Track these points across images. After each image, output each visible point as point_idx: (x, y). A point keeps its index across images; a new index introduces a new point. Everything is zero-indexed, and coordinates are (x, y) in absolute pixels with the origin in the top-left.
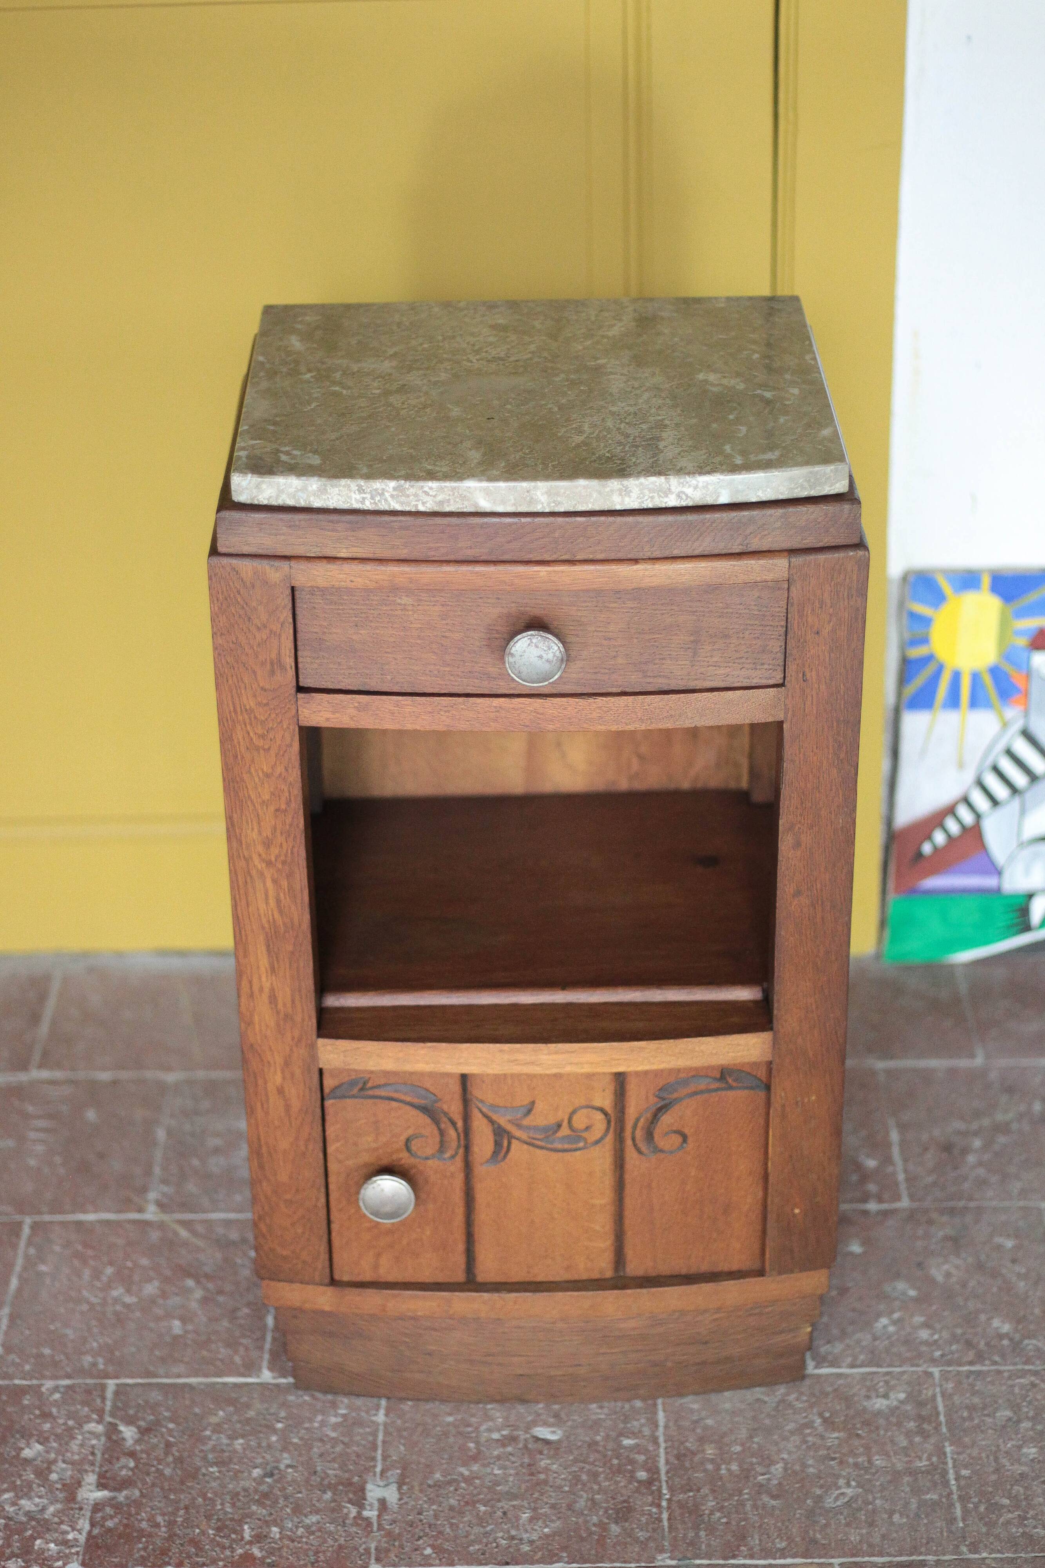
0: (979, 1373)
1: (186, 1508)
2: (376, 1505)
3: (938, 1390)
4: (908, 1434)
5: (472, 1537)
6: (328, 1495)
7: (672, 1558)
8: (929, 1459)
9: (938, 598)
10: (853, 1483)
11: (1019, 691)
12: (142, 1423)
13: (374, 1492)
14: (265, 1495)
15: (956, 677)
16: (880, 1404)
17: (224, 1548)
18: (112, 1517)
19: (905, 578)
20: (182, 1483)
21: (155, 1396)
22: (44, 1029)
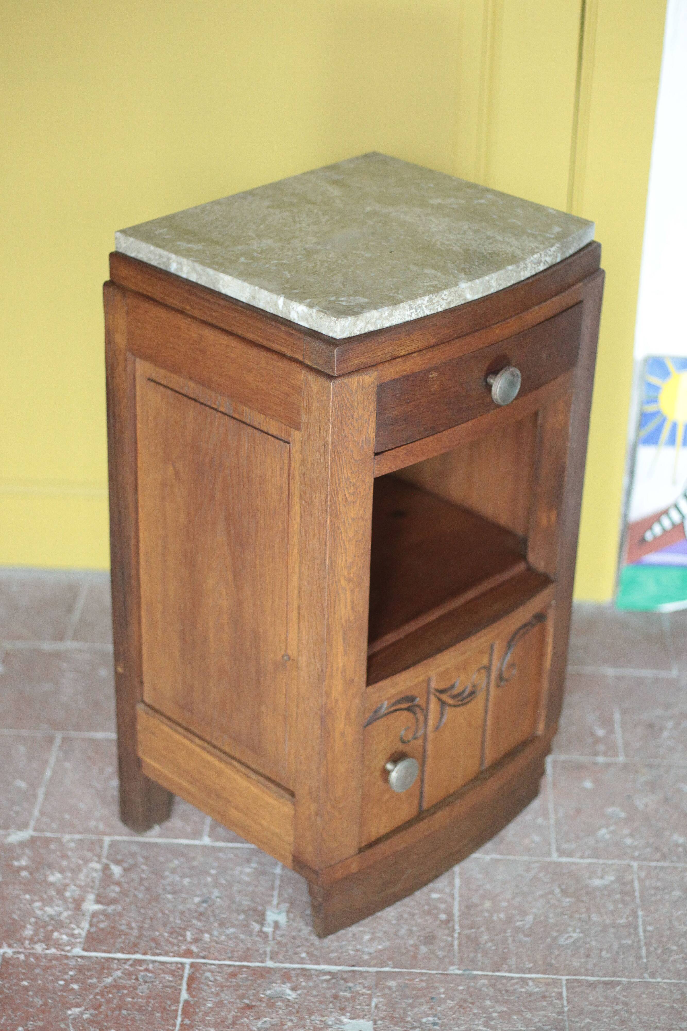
0: (662, 868)
1: (151, 919)
2: (272, 924)
3: (636, 877)
4: (615, 902)
5: (332, 948)
6: (242, 917)
7: (459, 969)
8: (627, 918)
9: (665, 374)
10: (578, 930)
12: (126, 865)
13: (272, 916)
14: (201, 914)
15: (675, 426)
16: (597, 882)
17: (173, 944)
18: (103, 921)
19: (645, 361)
20: (149, 903)
21: (135, 849)
22: (76, 616)
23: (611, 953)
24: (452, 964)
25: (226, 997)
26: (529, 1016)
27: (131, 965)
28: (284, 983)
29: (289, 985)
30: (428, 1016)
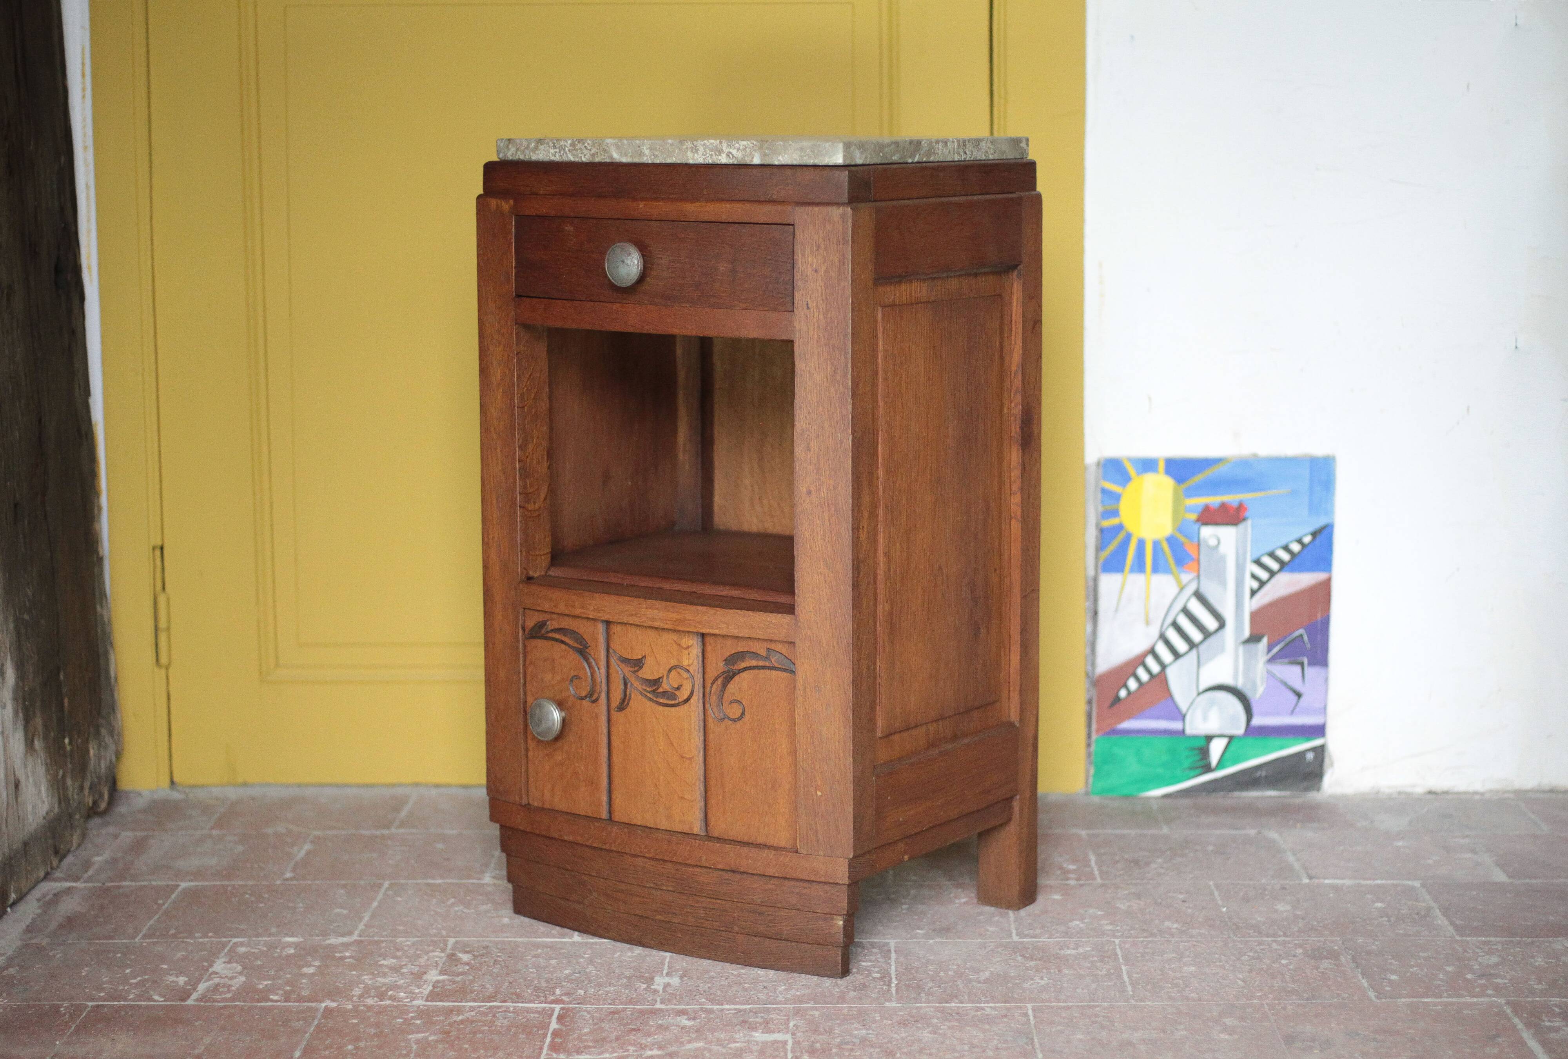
0: (1150, 942)
1: (510, 982)
2: (662, 984)
3: (1117, 947)
4: (1092, 962)
5: (738, 995)
6: (624, 980)
7: (897, 1003)
8: (1108, 970)
9: (1125, 479)
10: (1046, 979)
11: (1193, 559)
12: (476, 953)
13: (661, 980)
14: (573, 979)
15: (1141, 543)
16: (1070, 951)
17: (538, 997)
18: (449, 985)
19: (1098, 464)
20: (507, 974)
21: (488, 944)
23: (1088, 990)
24: (890, 1000)
25: (606, 1026)
26: (987, 1027)
27: (487, 1009)
28: (679, 1016)
29: (686, 1017)
30: (862, 1029)
